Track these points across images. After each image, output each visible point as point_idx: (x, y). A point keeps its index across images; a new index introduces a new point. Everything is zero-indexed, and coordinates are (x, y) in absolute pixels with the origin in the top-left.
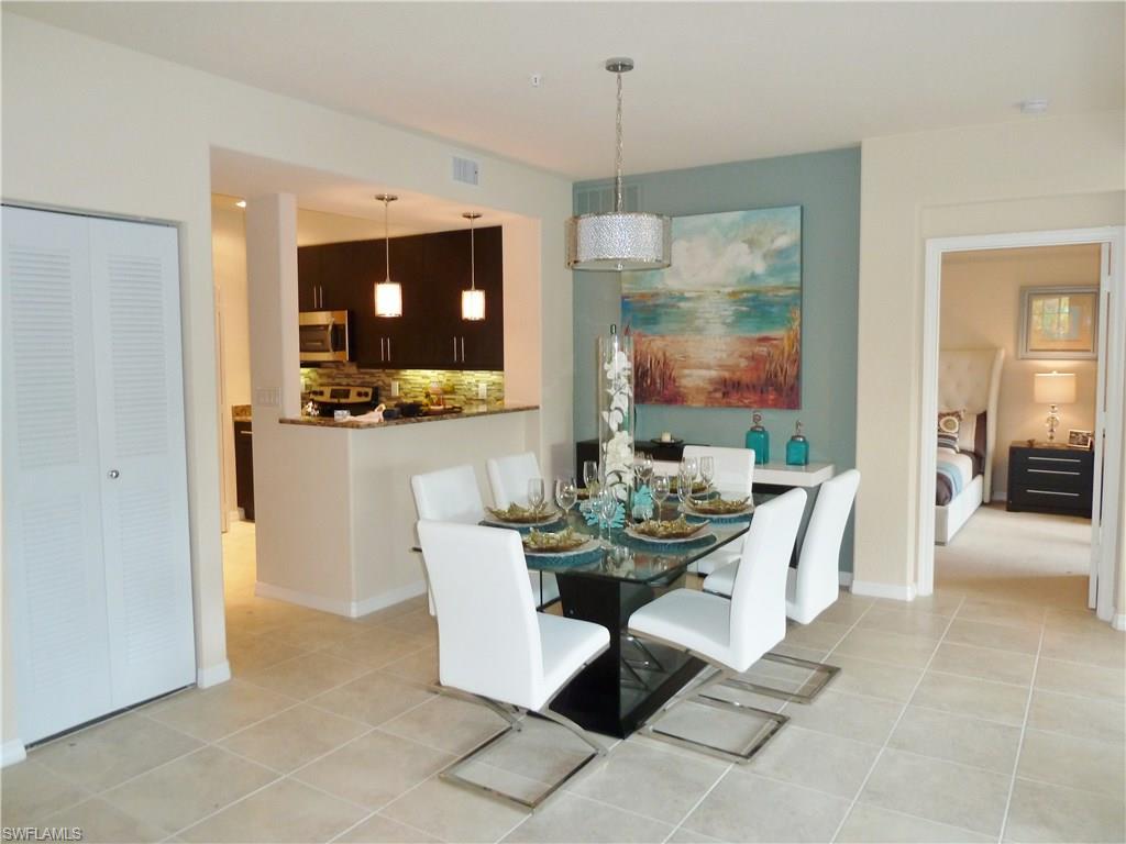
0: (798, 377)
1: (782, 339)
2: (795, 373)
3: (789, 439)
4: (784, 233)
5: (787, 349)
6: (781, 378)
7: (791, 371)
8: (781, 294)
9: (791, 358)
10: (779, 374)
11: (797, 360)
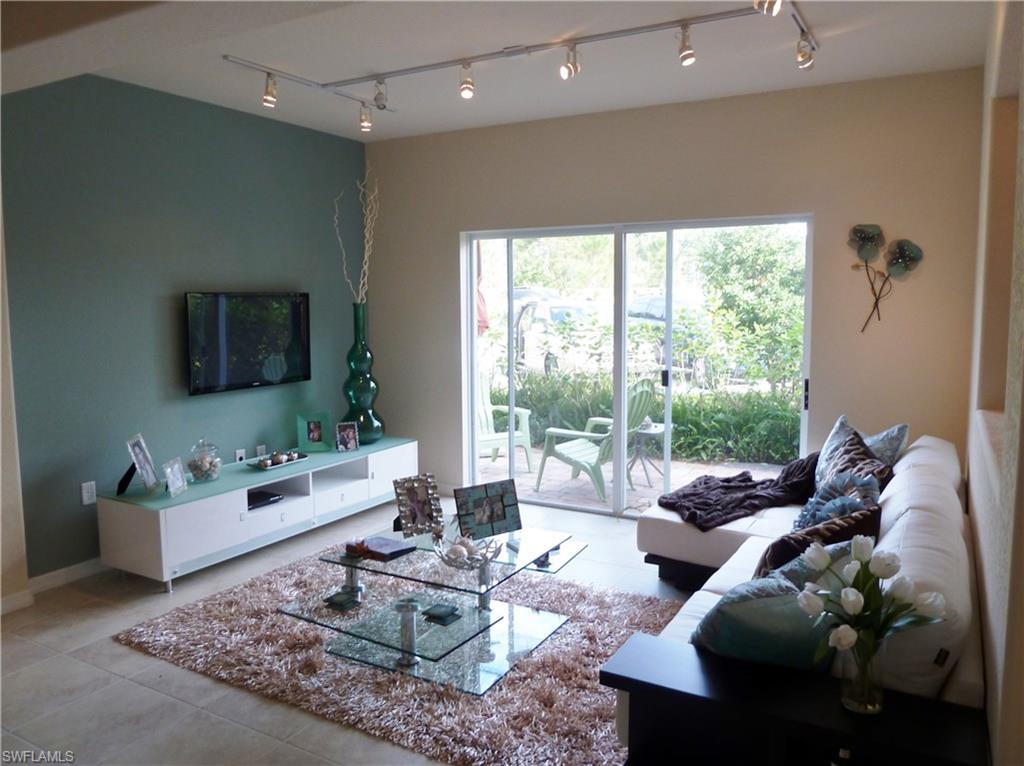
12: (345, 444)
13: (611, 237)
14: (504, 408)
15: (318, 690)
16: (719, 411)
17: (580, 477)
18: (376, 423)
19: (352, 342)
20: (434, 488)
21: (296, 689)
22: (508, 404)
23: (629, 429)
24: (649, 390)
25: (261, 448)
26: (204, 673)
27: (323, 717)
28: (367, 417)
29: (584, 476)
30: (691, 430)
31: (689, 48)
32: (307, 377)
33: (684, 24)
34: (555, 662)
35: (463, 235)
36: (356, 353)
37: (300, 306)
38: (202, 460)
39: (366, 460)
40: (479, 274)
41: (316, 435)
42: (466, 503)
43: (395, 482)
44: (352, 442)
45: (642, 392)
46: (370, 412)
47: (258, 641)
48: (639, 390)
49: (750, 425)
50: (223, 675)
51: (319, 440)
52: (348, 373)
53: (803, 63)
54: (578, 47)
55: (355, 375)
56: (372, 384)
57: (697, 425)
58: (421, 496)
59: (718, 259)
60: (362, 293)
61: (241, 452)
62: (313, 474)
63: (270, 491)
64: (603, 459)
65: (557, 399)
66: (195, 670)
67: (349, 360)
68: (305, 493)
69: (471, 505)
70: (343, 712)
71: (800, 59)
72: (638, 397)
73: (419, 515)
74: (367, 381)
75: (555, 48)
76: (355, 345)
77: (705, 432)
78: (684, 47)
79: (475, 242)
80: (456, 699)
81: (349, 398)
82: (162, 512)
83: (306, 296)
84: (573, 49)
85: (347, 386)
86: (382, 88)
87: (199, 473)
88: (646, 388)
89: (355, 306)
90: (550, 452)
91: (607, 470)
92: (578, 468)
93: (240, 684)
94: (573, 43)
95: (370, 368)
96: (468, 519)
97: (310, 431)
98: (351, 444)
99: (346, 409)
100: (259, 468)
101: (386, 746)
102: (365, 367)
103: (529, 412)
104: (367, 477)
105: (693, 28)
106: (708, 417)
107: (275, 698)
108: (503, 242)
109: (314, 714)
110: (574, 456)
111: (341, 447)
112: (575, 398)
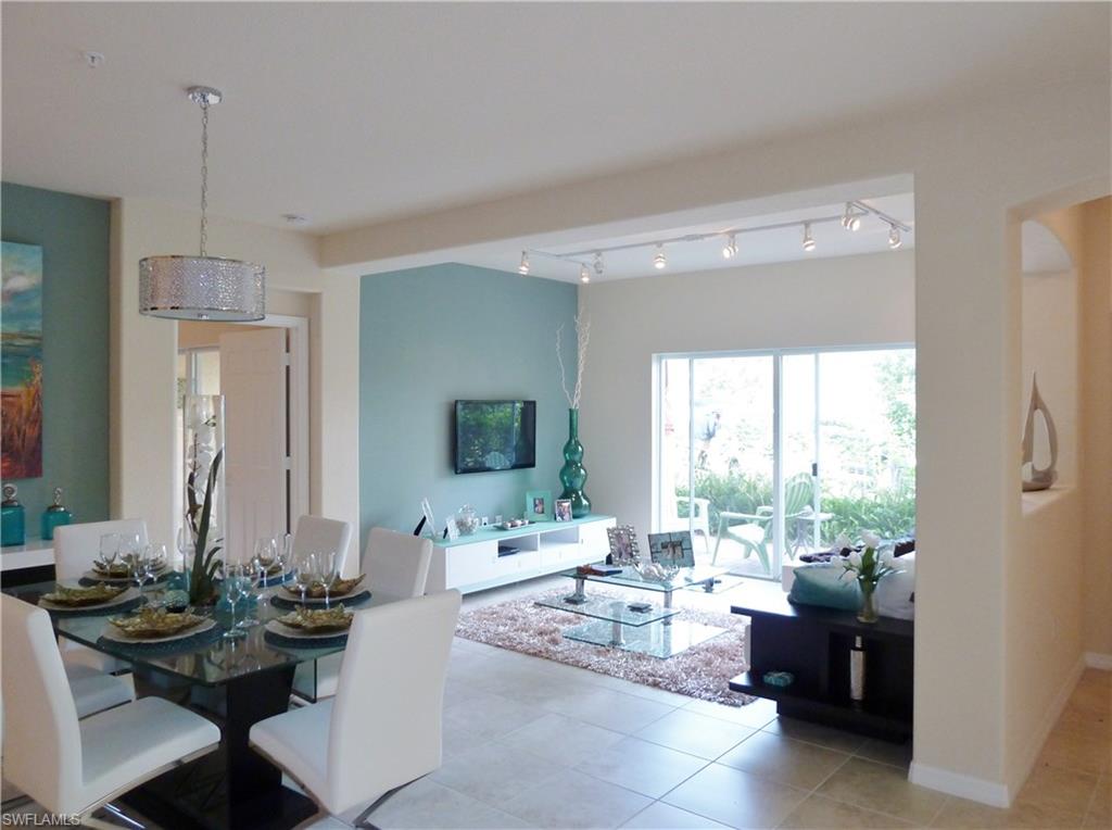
0: (39, 439)
1: (19, 396)
2: (36, 434)
3: (45, 509)
4: (21, 273)
5: (25, 407)
6: (18, 442)
7: (30, 432)
8: (18, 343)
9: (31, 418)
10: (16, 438)
11: (36, 420)
12: (562, 516)
13: (771, 358)
14: (686, 499)
15: (561, 652)
16: (879, 505)
17: (750, 558)
18: (585, 502)
19: (568, 439)
20: (634, 535)
21: (547, 651)
22: (689, 495)
23: (786, 513)
24: (807, 482)
25: (498, 518)
26: (487, 643)
27: (567, 663)
28: (578, 498)
29: (754, 555)
30: (852, 522)
31: (810, 239)
32: (532, 465)
33: (807, 224)
34: (715, 647)
35: (654, 356)
36: (571, 448)
37: (529, 409)
38: (466, 518)
39: (578, 528)
40: (666, 385)
41: (539, 508)
42: (656, 544)
43: (608, 530)
44: (567, 515)
45: (800, 484)
46: (580, 493)
47: (517, 630)
48: (798, 480)
49: (906, 518)
50: (500, 643)
51: (543, 512)
52: (564, 462)
53: (894, 245)
54: (736, 236)
55: (569, 464)
56: (582, 472)
57: (858, 518)
58: (625, 540)
59: (893, 369)
60: (576, 401)
61: (485, 520)
62: (541, 535)
63: (509, 545)
64: (769, 538)
65: (735, 492)
66: (481, 641)
67: (565, 451)
68: (535, 549)
69: (659, 546)
70: (578, 662)
71: (891, 241)
72: (796, 489)
73: (624, 553)
74: (578, 469)
75: (720, 236)
76: (570, 442)
77: (865, 525)
78: (806, 239)
79: (663, 362)
80: (649, 660)
81: (564, 482)
82: (447, 550)
83: (534, 403)
84: (733, 237)
85: (562, 473)
86: (600, 258)
87: (464, 528)
88: (804, 480)
89: (571, 411)
90: (725, 534)
91: (769, 548)
92: (749, 546)
93: (513, 649)
94: (732, 234)
95: (581, 458)
96: (657, 555)
97: (536, 506)
98: (566, 517)
99: (561, 490)
100: (502, 529)
101: (607, 677)
102: (577, 458)
103: (708, 502)
104: (577, 542)
105: (813, 226)
106: (869, 511)
107: (535, 655)
108: (686, 361)
109: (562, 663)
110: (744, 537)
111: (559, 518)
112: (750, 493)
